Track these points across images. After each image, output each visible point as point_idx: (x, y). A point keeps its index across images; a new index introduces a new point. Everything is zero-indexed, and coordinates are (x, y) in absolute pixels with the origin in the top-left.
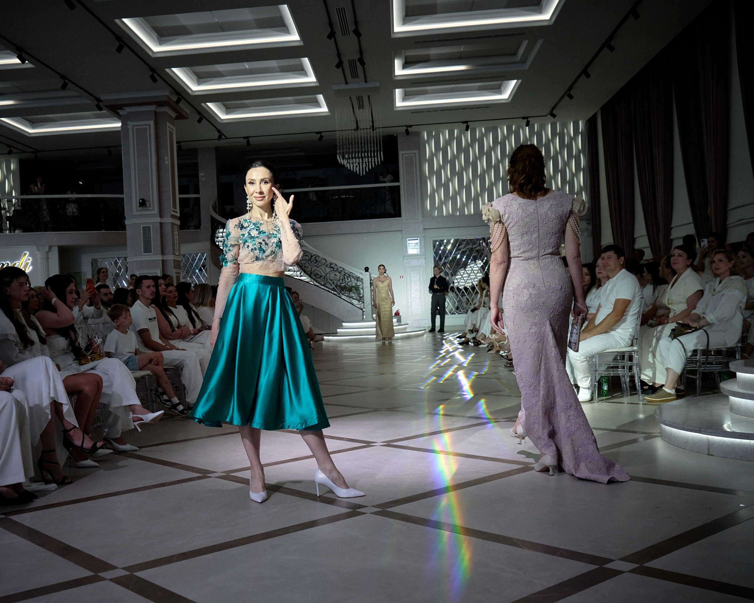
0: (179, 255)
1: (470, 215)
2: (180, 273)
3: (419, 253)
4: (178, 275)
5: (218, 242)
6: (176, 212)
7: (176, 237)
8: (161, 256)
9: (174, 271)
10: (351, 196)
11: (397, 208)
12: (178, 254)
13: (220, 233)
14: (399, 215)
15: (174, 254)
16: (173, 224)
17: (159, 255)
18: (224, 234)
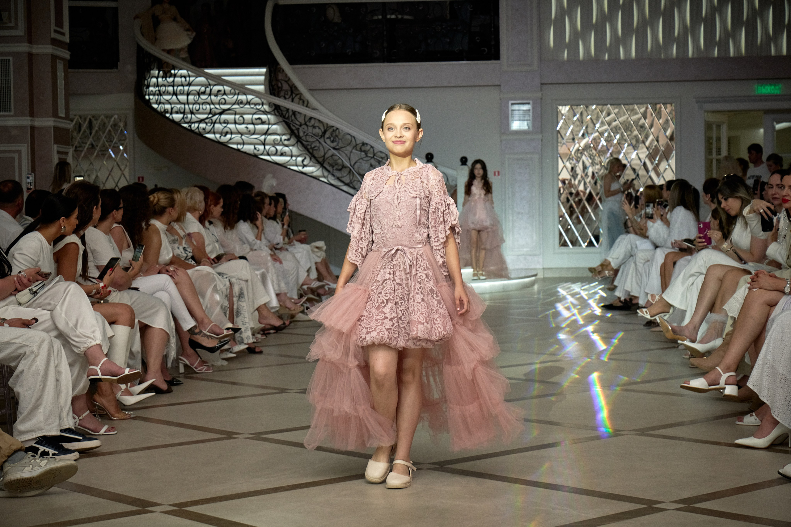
0: (67, 117)
1: (628, 61)
2: (67, 153)
3: (531, 129)
4: (63, 156)
5: (149, 95)
6: (63, 34)
7: (61, 83)
8: (29, 118)
9: (55, 148)
10: (406, 17)
11: (493, 43)
12: (63, 116)
13: (152, 77)
14: (497, 57)
15: (55, 115)
16: (54, 58)
17: (26, 116)
18: (160, 80)
